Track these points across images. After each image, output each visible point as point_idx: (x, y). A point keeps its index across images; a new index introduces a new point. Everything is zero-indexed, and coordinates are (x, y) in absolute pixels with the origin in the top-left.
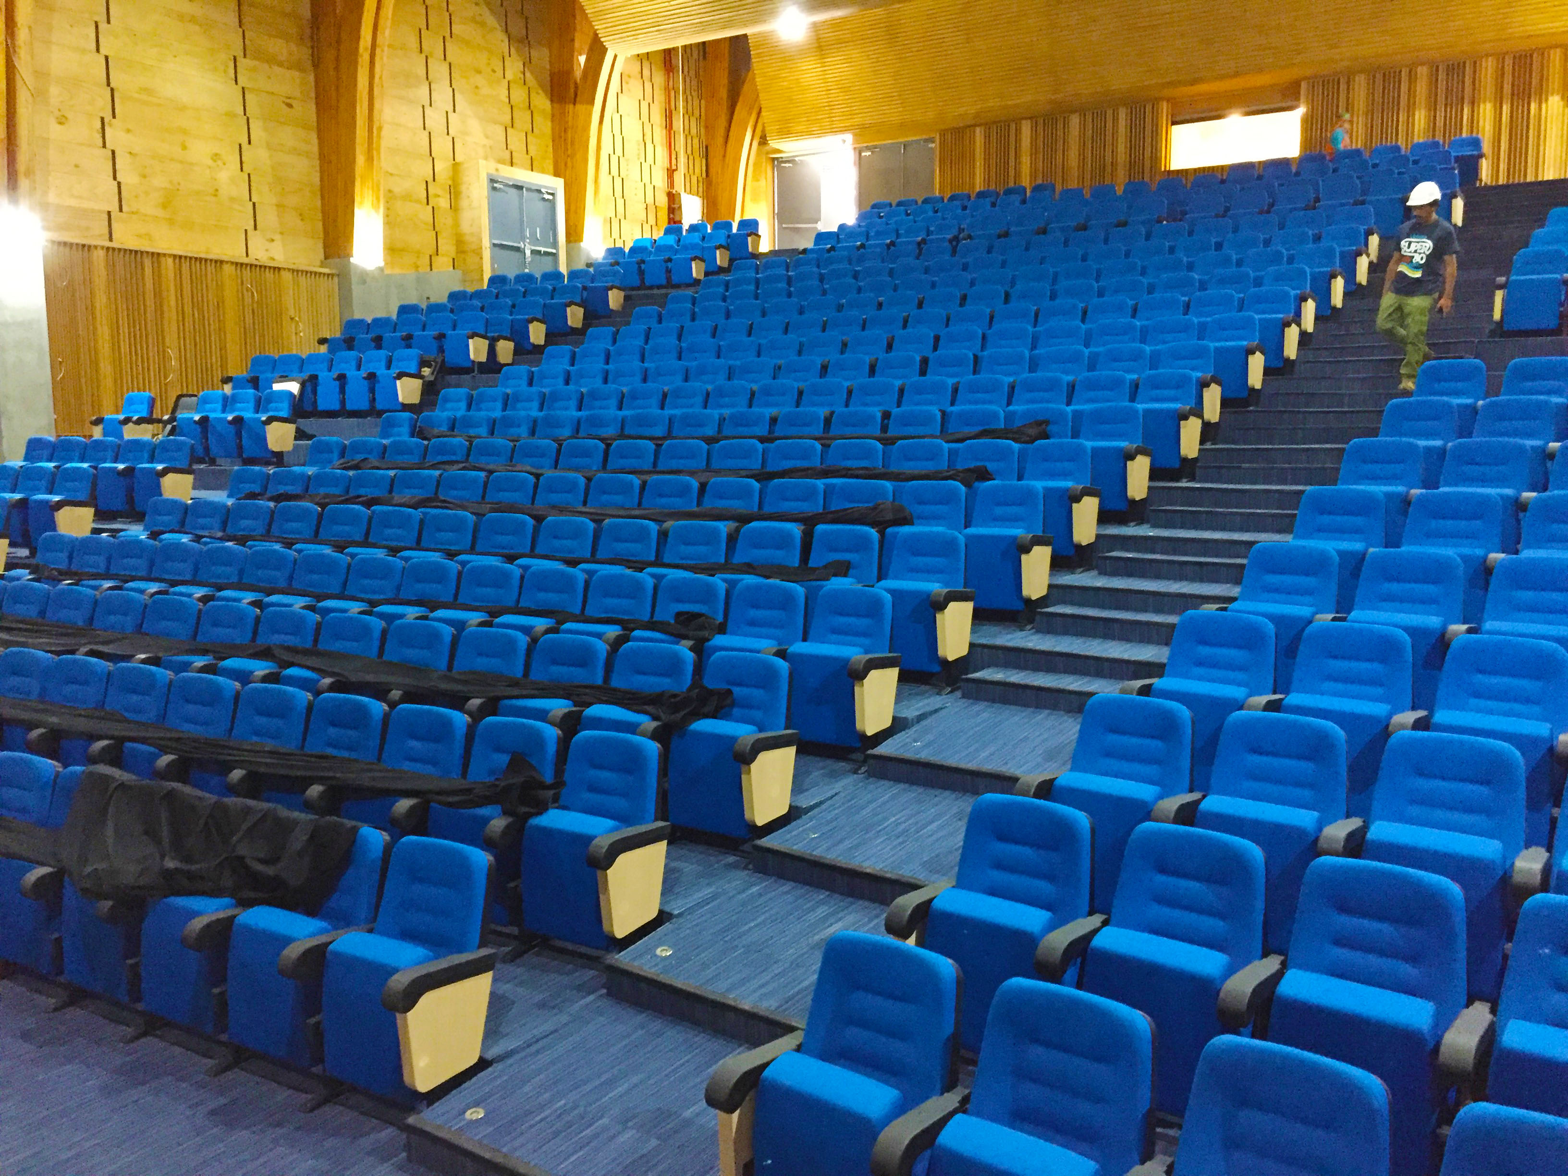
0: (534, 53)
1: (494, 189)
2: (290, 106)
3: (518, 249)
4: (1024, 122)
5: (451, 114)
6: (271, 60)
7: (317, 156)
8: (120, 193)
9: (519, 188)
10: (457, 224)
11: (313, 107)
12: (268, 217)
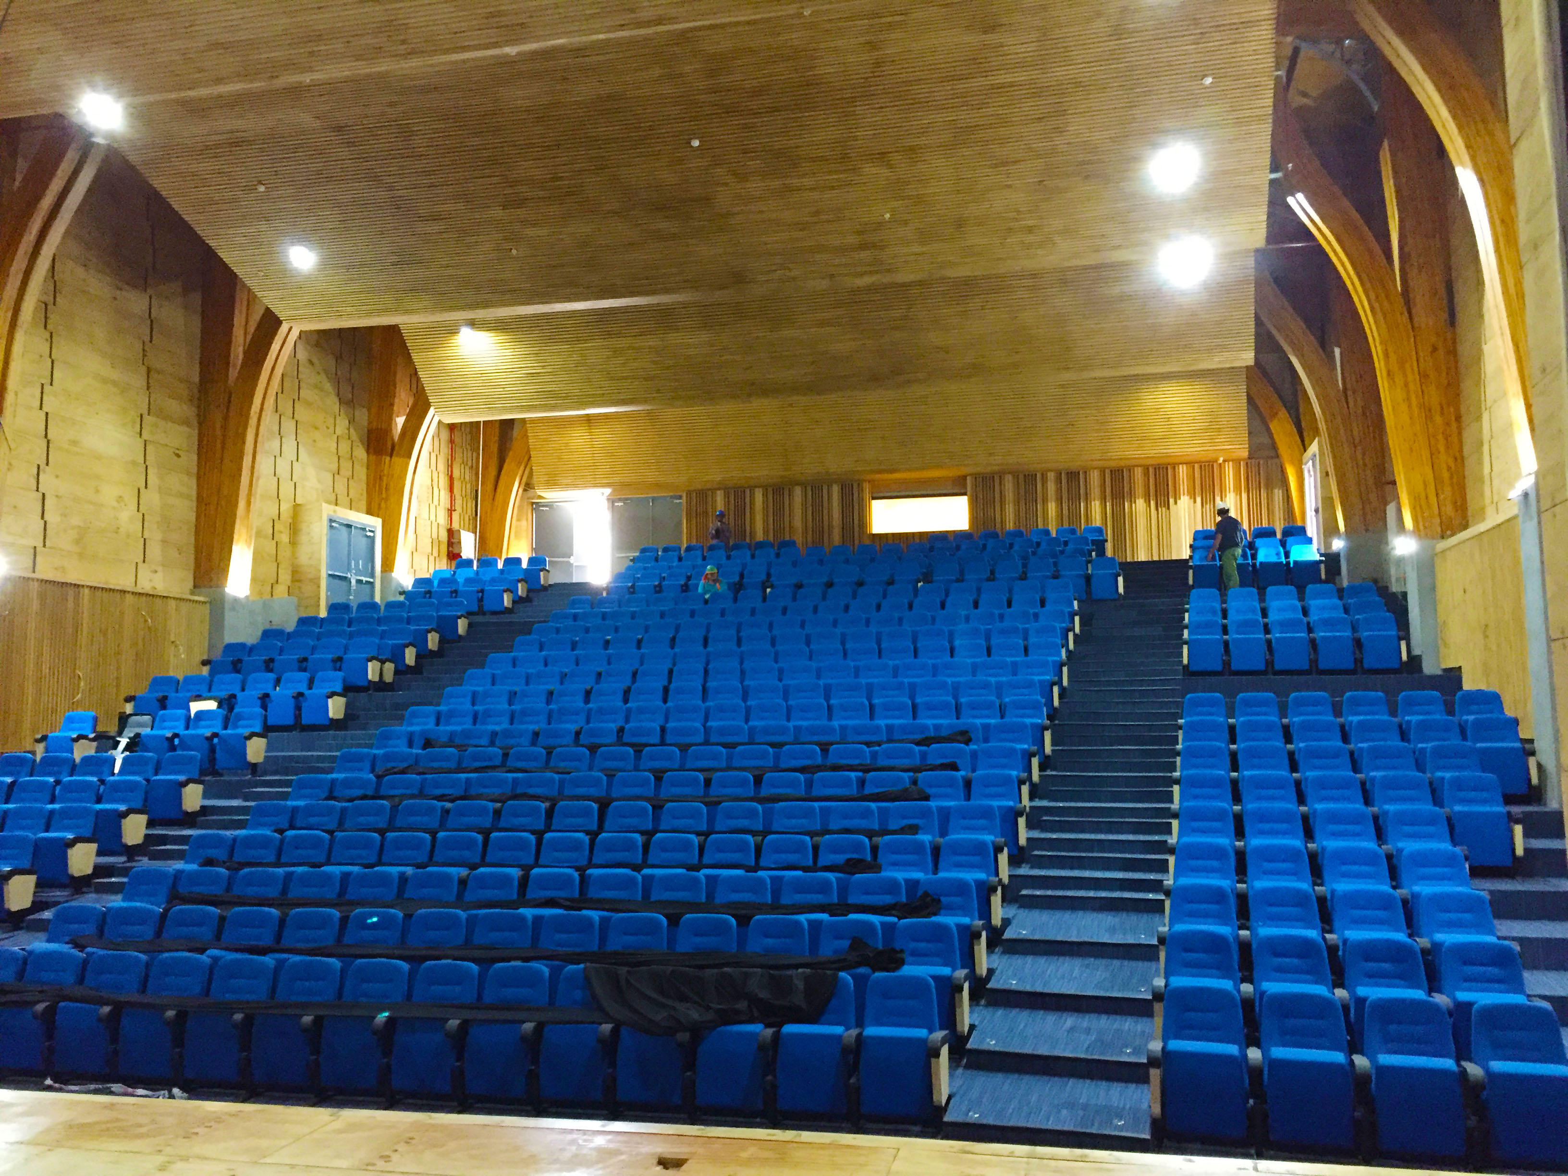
0: (357, 413)
1: (331, 527)
2: (178, 456)
3: (345, 579)
4: (757, 490)
5: (295, 463)
6: (167, 418)
7: (194, 498)
8: (45, 529)
9: (349, 526)
10: (294, 556)
11: (195, 457)
12: (155, 551)
